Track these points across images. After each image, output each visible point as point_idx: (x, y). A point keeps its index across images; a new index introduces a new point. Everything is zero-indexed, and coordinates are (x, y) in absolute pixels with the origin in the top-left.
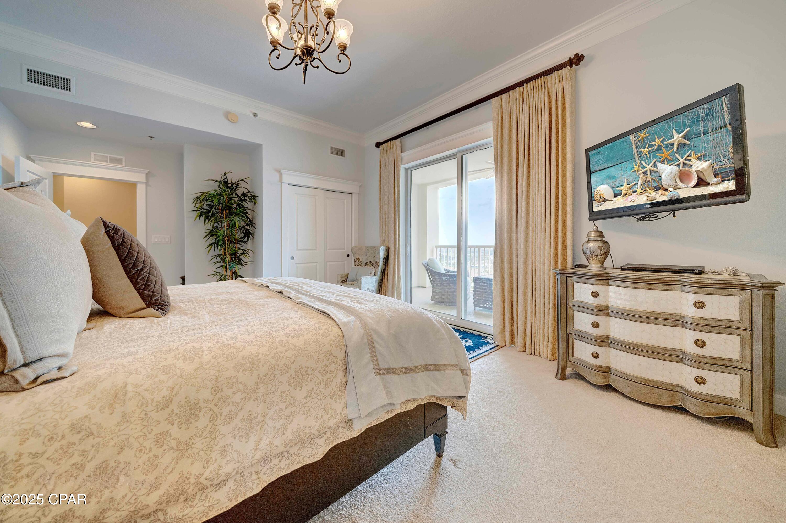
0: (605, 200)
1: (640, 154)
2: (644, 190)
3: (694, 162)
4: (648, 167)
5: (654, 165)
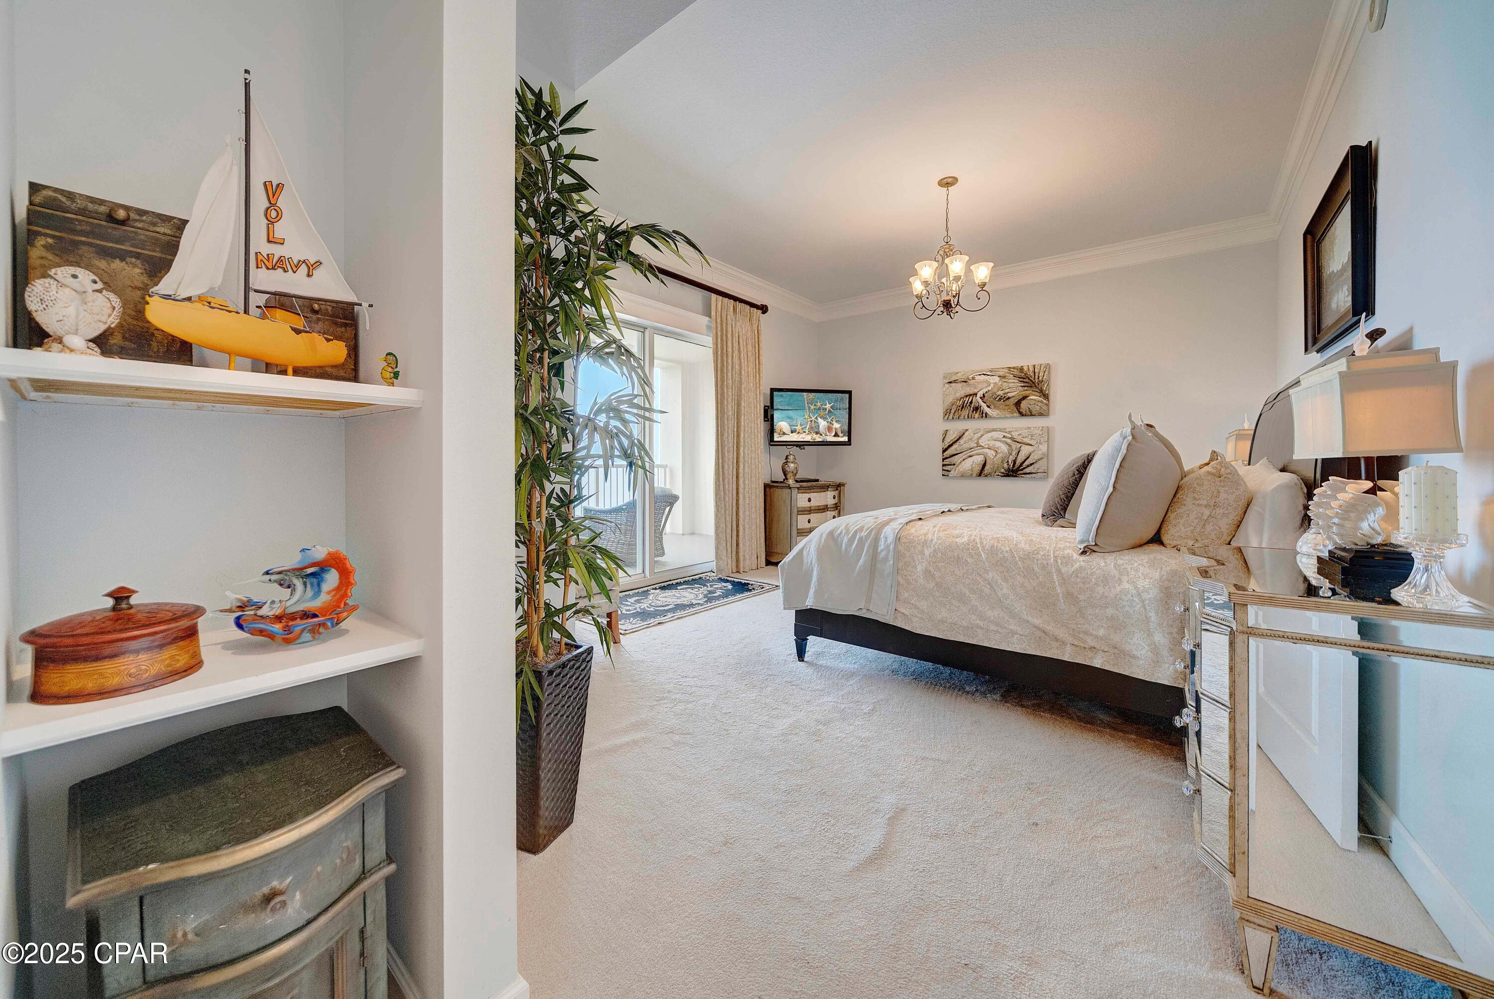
0: (784, 434)
1: (809, 408)
2: (810, 433)
3: (834, 422)
4: (813, 418)
5: (816, 418)
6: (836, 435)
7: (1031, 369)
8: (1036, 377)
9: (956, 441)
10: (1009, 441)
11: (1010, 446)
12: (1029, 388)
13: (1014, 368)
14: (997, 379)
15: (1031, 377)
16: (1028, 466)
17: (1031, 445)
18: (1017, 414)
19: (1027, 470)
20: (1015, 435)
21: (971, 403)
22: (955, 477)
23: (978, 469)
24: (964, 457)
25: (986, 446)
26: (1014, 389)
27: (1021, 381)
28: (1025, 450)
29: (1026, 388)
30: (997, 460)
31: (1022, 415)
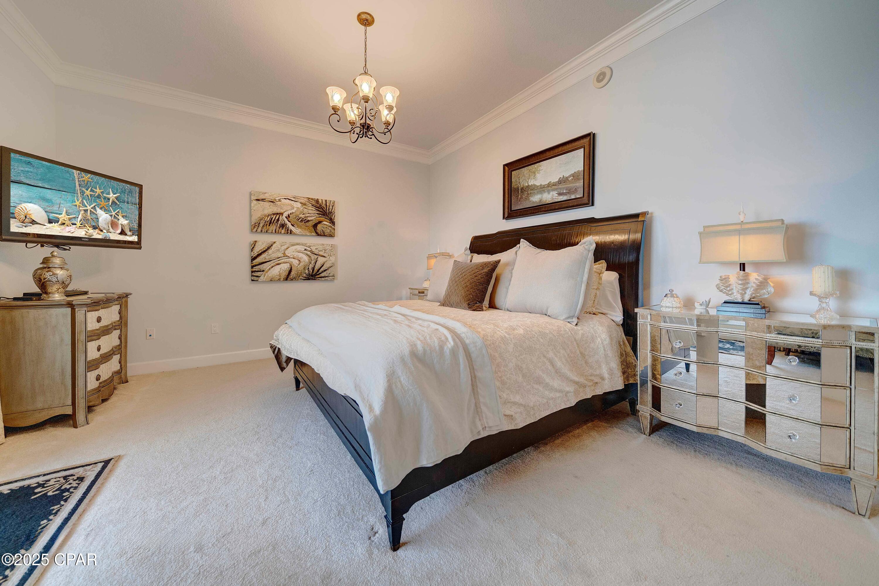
0: (33, 222)
1: (83, 193)
2: (82, 226)
3: (120, 217)
4: (89, 208)
5: (94, 208)
6: (123, 233)
7: (324, 203)
8: (327, 209)
9: (264, 251)
10: (309, 253)
11: (310, 257)
12: (323, 216)
13: (312, 199)
14: (299, 205)
15: (324, 208)
16: (323, 272)
17: (325, 257)
18: (314, 234)
19: (322, 275)
20: (313, 249)
21: (278, 220)
22: (263, 282)
23: (284, 275)
24: (272, 265)
25: (292, 256)
27: (317, 210)
28: (321, 260)
29: (320, 215)
30: (301, 267)
31: (318, 235)
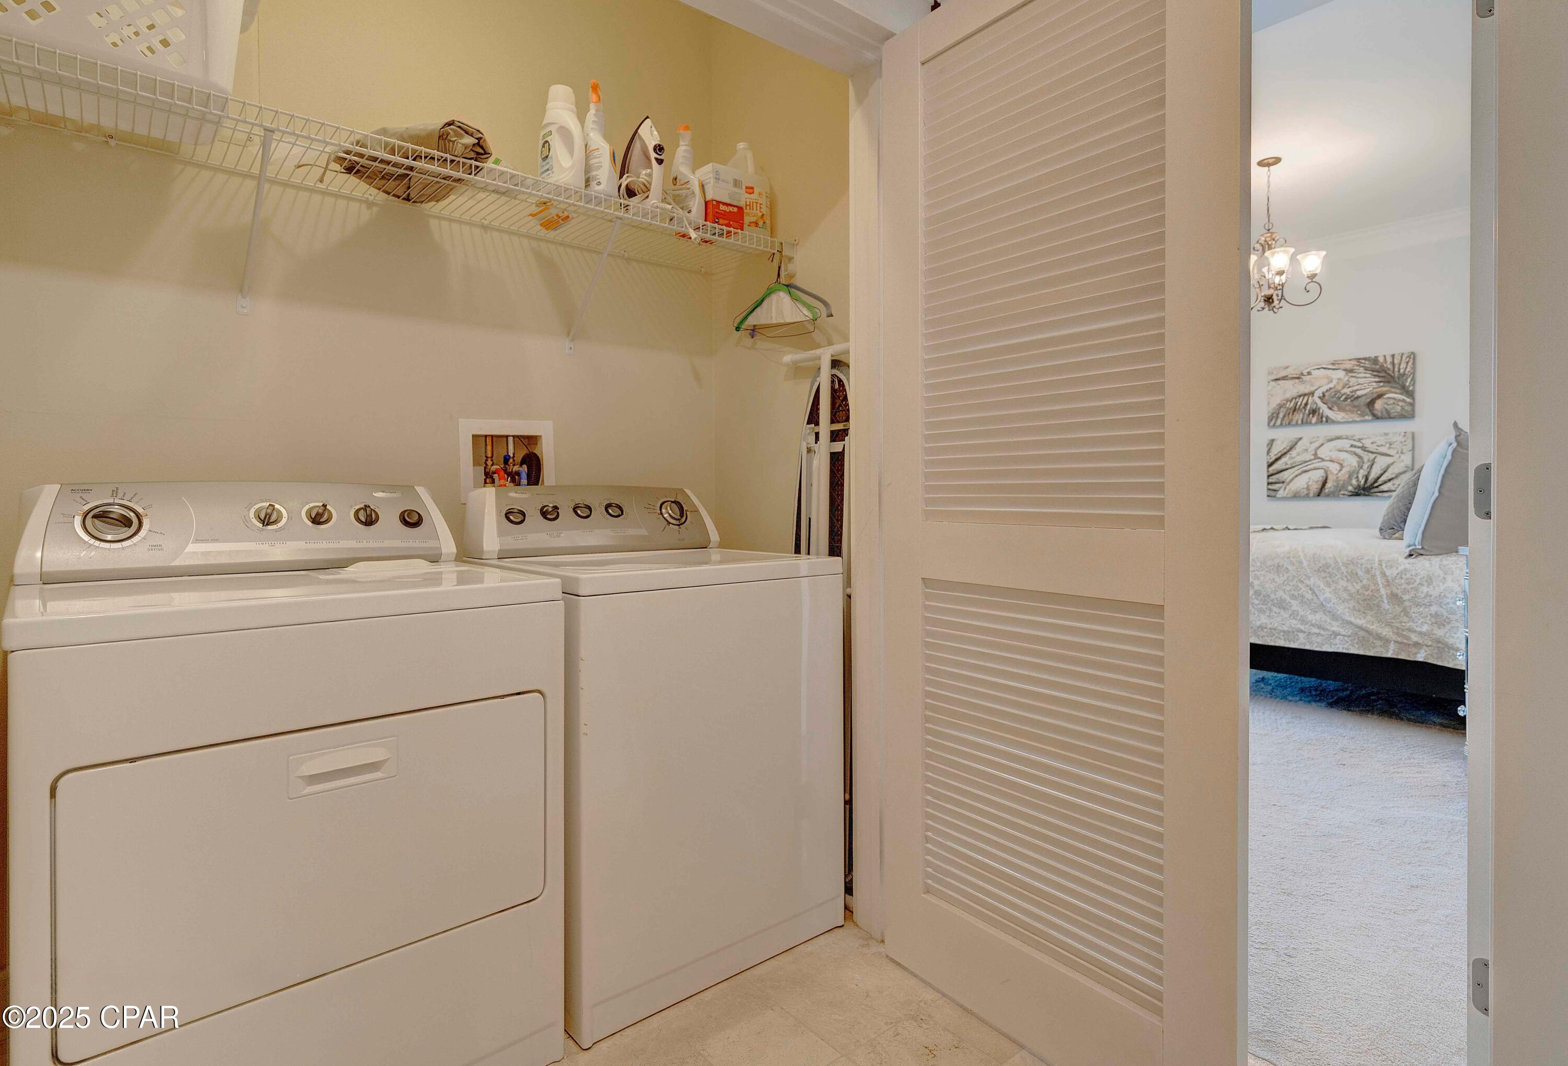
7: (1389, 360)
8: (1396, 369)
10: (1359, 451)
11: (1360, 457)
12: (1386, 384)
13: (1365, 359)
14: (1341, 374)
15: (1389, 369)
16: (1385, 482)
17: (1390, 456)
18: (1369, 418)
19: (1384, 488)
20: (1367, 443)
21: (1306, 404)
22: (1284, 499)
23: (1315, 487)
24: (1297, 473)
25: (1328, 459)
26: (1366, 384)
27: (1375, 376)
28: (1381, 462)
29: (1382, 384)
30: (1343, 475)
31: (1376, 417)
